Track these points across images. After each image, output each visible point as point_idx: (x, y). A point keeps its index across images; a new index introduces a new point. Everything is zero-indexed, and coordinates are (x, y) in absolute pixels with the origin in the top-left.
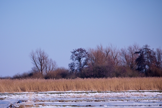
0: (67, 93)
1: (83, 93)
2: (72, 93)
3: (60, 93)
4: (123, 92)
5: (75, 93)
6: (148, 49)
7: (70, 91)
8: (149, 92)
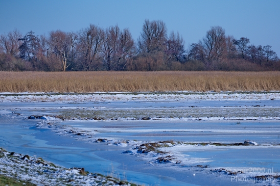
0: (25, 95)
1: (44, 94)
2: (31, 94)
3: (17, 95)
4: (91, 94)
5: (35, 95)
6: (33, 36)
7: (27, 93)
8: (121, 94)
